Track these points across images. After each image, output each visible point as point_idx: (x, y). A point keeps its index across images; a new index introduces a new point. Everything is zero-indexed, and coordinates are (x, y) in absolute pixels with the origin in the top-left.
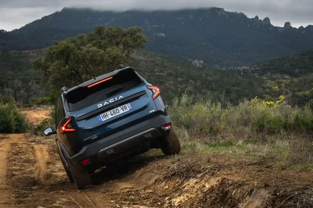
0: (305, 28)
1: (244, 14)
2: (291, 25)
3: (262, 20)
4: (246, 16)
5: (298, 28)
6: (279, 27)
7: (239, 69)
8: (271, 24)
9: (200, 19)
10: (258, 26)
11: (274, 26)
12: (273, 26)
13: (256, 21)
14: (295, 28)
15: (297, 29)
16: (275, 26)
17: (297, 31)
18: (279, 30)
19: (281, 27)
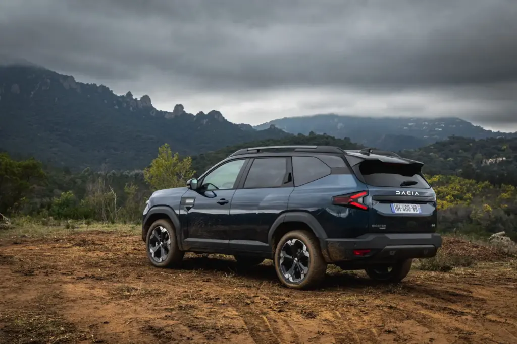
0: (206, 115)
1: (108, 88)
2: (184, 110)
3: (139, 99)
4: (112, 91)
5: (195, 114)
6: (167, 112)
7: (127, 174)
8: (152, 107)
9: (32, 93)
10: (131, 109)
11: (157, 109)
12: (155, 109)
13: (128, 100)
14: (191, 115)
15: (195, 116)
16: (159, 110)
17: (195, 119)
18: (166, 116)
19: (169, 113)
